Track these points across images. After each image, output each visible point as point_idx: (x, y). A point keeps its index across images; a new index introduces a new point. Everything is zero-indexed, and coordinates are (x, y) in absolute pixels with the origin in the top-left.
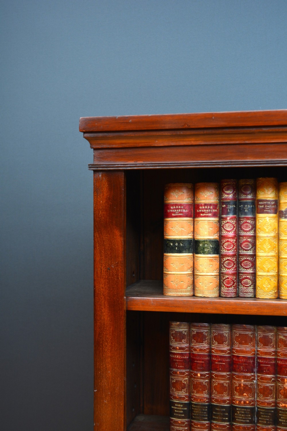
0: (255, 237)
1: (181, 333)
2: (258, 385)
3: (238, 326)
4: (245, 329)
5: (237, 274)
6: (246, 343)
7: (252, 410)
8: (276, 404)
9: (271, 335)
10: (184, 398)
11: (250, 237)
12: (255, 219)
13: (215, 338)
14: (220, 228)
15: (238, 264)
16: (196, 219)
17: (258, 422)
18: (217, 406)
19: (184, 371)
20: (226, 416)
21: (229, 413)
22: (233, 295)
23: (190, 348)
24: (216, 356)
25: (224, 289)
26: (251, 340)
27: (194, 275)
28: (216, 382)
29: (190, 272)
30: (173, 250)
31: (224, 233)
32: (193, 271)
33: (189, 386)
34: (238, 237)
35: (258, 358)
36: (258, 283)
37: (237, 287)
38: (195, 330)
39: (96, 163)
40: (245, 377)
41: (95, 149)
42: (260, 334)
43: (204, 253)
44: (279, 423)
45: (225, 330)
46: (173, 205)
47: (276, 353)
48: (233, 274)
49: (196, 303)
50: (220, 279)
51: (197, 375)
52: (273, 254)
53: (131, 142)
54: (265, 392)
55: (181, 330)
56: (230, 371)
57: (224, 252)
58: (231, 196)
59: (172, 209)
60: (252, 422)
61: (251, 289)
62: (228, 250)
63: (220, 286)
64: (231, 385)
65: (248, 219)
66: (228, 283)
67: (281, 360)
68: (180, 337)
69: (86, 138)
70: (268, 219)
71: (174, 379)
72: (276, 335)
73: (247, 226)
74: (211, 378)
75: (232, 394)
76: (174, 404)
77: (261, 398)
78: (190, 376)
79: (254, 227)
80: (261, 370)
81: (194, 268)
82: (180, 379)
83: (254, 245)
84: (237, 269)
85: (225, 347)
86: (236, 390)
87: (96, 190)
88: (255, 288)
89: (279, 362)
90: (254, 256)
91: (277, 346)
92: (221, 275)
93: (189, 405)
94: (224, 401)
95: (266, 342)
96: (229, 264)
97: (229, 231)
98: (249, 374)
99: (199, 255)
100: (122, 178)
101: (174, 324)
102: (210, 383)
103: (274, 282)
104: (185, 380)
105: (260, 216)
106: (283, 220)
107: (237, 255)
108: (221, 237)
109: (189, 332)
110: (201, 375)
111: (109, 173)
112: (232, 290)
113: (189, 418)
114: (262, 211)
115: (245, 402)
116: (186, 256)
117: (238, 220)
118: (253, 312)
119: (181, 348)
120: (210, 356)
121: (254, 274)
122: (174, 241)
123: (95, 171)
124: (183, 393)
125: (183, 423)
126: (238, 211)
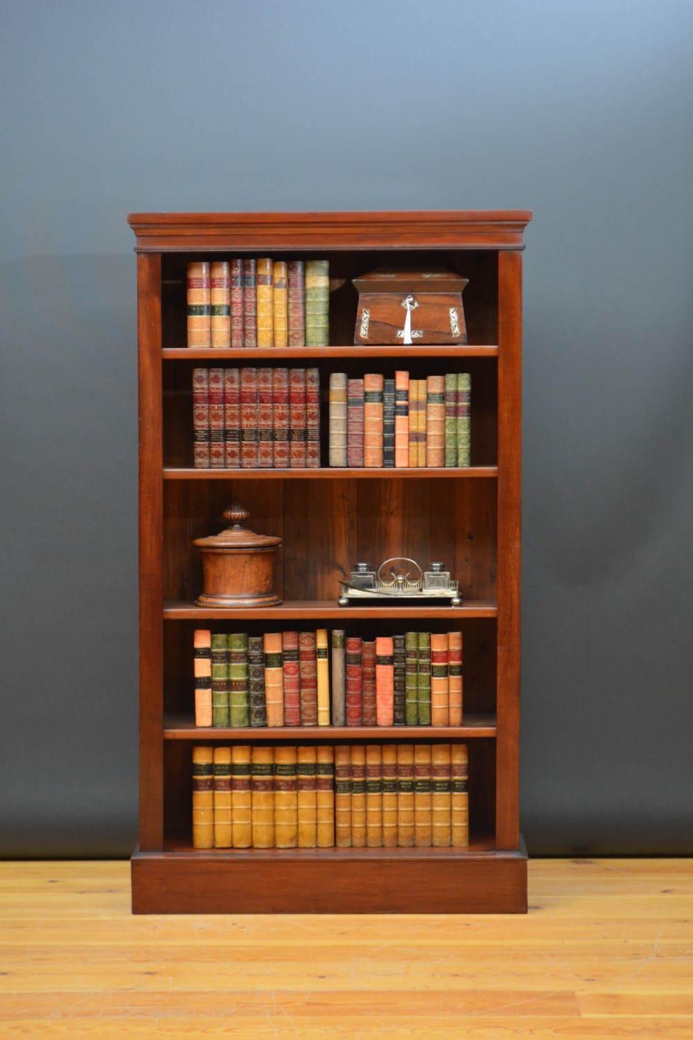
0: (256, 303)
1: (201, 377)
2: (260, 412)
3: (245, 369)
4: (251, 371)
5: (244, 330)
6: (251, 381)
7: (256, 431)
8: (273, 426)
9: (269, 375)
10: (204, 426)
11: (252, 302)
12: (256, 289)
13: (228, 379)
14: (230, 296)
15: (244, 322)
16: (213, 289)
17: (261, 440)
18: (230, 430)
19: (204, 405)
20: (236, 437)
21: (239, 435)
22: (241, 345)
23: (209, 388)
24: (229, 393)
25: (234, 342)
26: (255, 379)
27: (211, 332)
28: (229, 412)
29: (208, 329)
30: (195, 313)
31: (234, 300)
32: (211, 329)
33: (209, 417)
34: (244, 302)
35: (260, 392)
36: (260, 335)
37: (244, 340)
38: (213, 374)
39: (139, 247)
40: (250, 407)
41: (138, 236)
42: (261, 375)
43: (219, 315)
44: (276, 440)
45: (235, 373)
46: (195, 279)
47: (273, 388)
48: (241, 330)
49: (214, 351)
50: (231, 334)
51: (214, 407)
52: (269, 314)
53: (167, 232)
54: (265, 417)
55: (202, 374)
56: (240, 403)
57: (234, 313)
58: (239, 271)
59: (194, 283)
60: (256, 440)
61: (254, 341)
62: (237, 312)
63: (231, 339)
64: (240, 414)
65: (251, 289)
66: (237, 336)
67: (277, 393)
68: (200, 380)
69: (132, 228)
70: (265, 289)
71: (197, 412)
72: (273, 375)
73: (250, 295)
74: (225, 409)
75: (241, 421)
76: (197, 431)
77: (263, 422)
78: (209, 409)
79: (256, 295)
80: (262, 402)
81: (211, 327)
82: (201, 411)
83: (256, 308)
84: (244, 326)
85: (236, 386)
86: (244, 417)
87: (139, 268)
88: (257, 341)
89: (275, 394)
90: (256, 316)
91: (273, 382)
92: (231, 331)
93: (209, 431)
94: (235, 426)
95: (265, 380)
96: (238, 322)
97: (237, 297)
98: (253, 405)
99: (215, 316)
100: (159, 259)
101: (196, 370)
102: (225, 413)
103: (270, 335)
104: (205, 412)
105: (260, 287)
106: (277, 289)
107: (244, 316)
108: (231, 303)
109: (208, 377)
110: (218, 407)
111: (150, 254)
112: (240, 342)
113: (208, 441)
114: (262, 283)
115: (251, 425)
116: (205, 317)
117: (244, 290)
118: (257, 356)
119: (202, 388)
120: (224, 393)
121: (256, 330)
122: (196, 307)
123: (138, 253)
124: (205, 423)
125: (204, 445)
126: (244, 283)
